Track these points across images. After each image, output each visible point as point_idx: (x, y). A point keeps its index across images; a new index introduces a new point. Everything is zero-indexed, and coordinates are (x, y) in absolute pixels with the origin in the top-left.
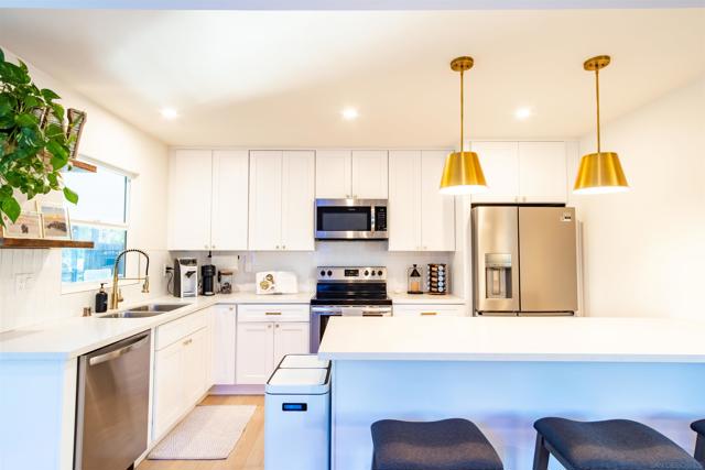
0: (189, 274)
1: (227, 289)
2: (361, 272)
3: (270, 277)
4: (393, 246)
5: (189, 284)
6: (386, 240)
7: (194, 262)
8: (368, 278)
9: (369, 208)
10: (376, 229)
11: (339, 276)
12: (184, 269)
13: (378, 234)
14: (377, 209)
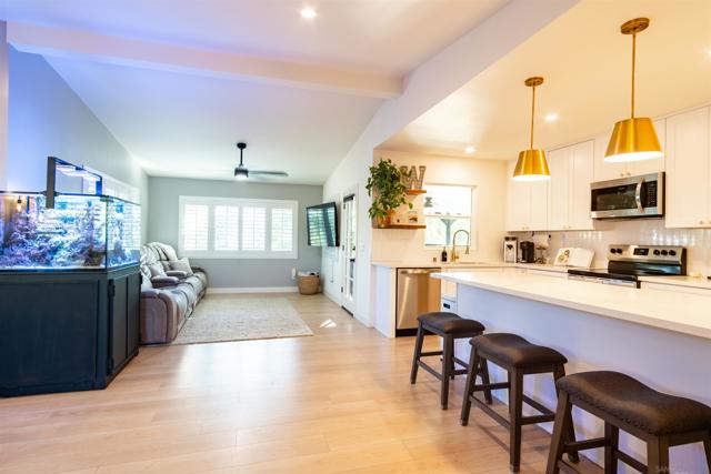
0: (510, 247)
1: (542, 261)
2: (651, 251)
3: (568, 252)
4: (670, 221)
5: (512, 254)
6: (662, 216)
7: (514, 239)
8: (661, 258)
9: (634, 186)
10: (644, 206)
11: (630, 255)
12: (507, 243)
13: (649, 211)
14: (645, 185)
